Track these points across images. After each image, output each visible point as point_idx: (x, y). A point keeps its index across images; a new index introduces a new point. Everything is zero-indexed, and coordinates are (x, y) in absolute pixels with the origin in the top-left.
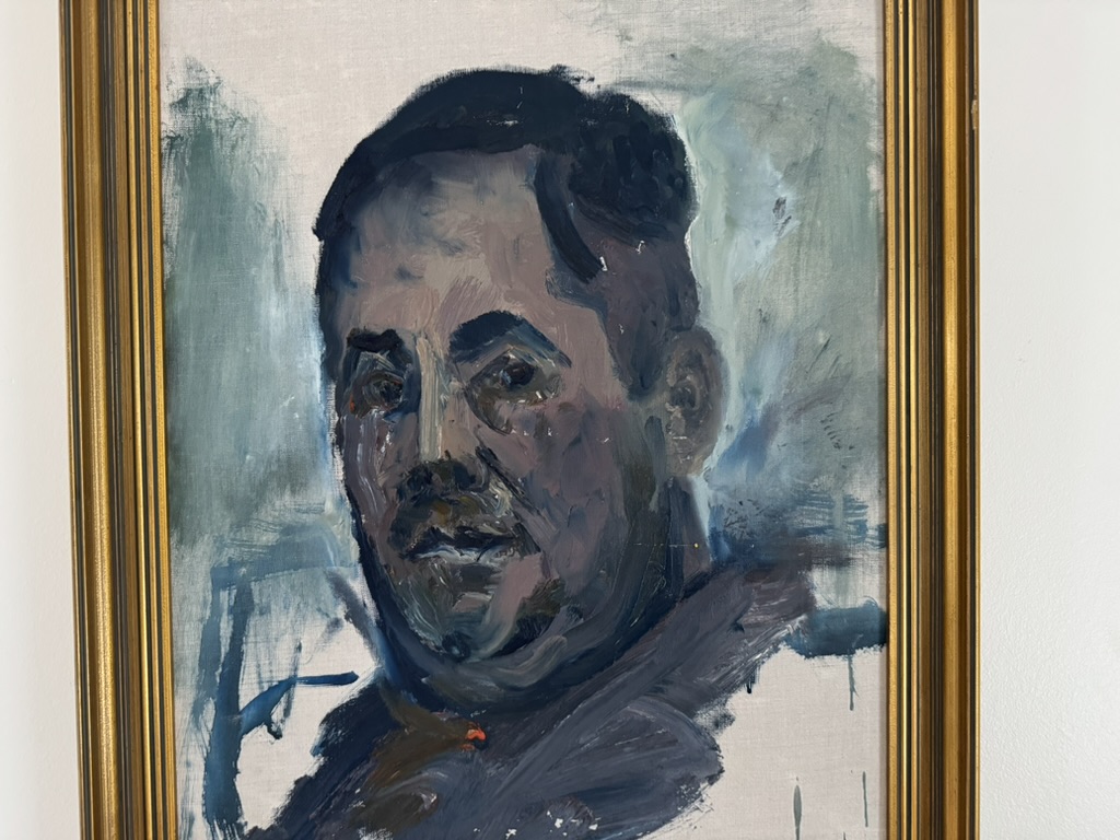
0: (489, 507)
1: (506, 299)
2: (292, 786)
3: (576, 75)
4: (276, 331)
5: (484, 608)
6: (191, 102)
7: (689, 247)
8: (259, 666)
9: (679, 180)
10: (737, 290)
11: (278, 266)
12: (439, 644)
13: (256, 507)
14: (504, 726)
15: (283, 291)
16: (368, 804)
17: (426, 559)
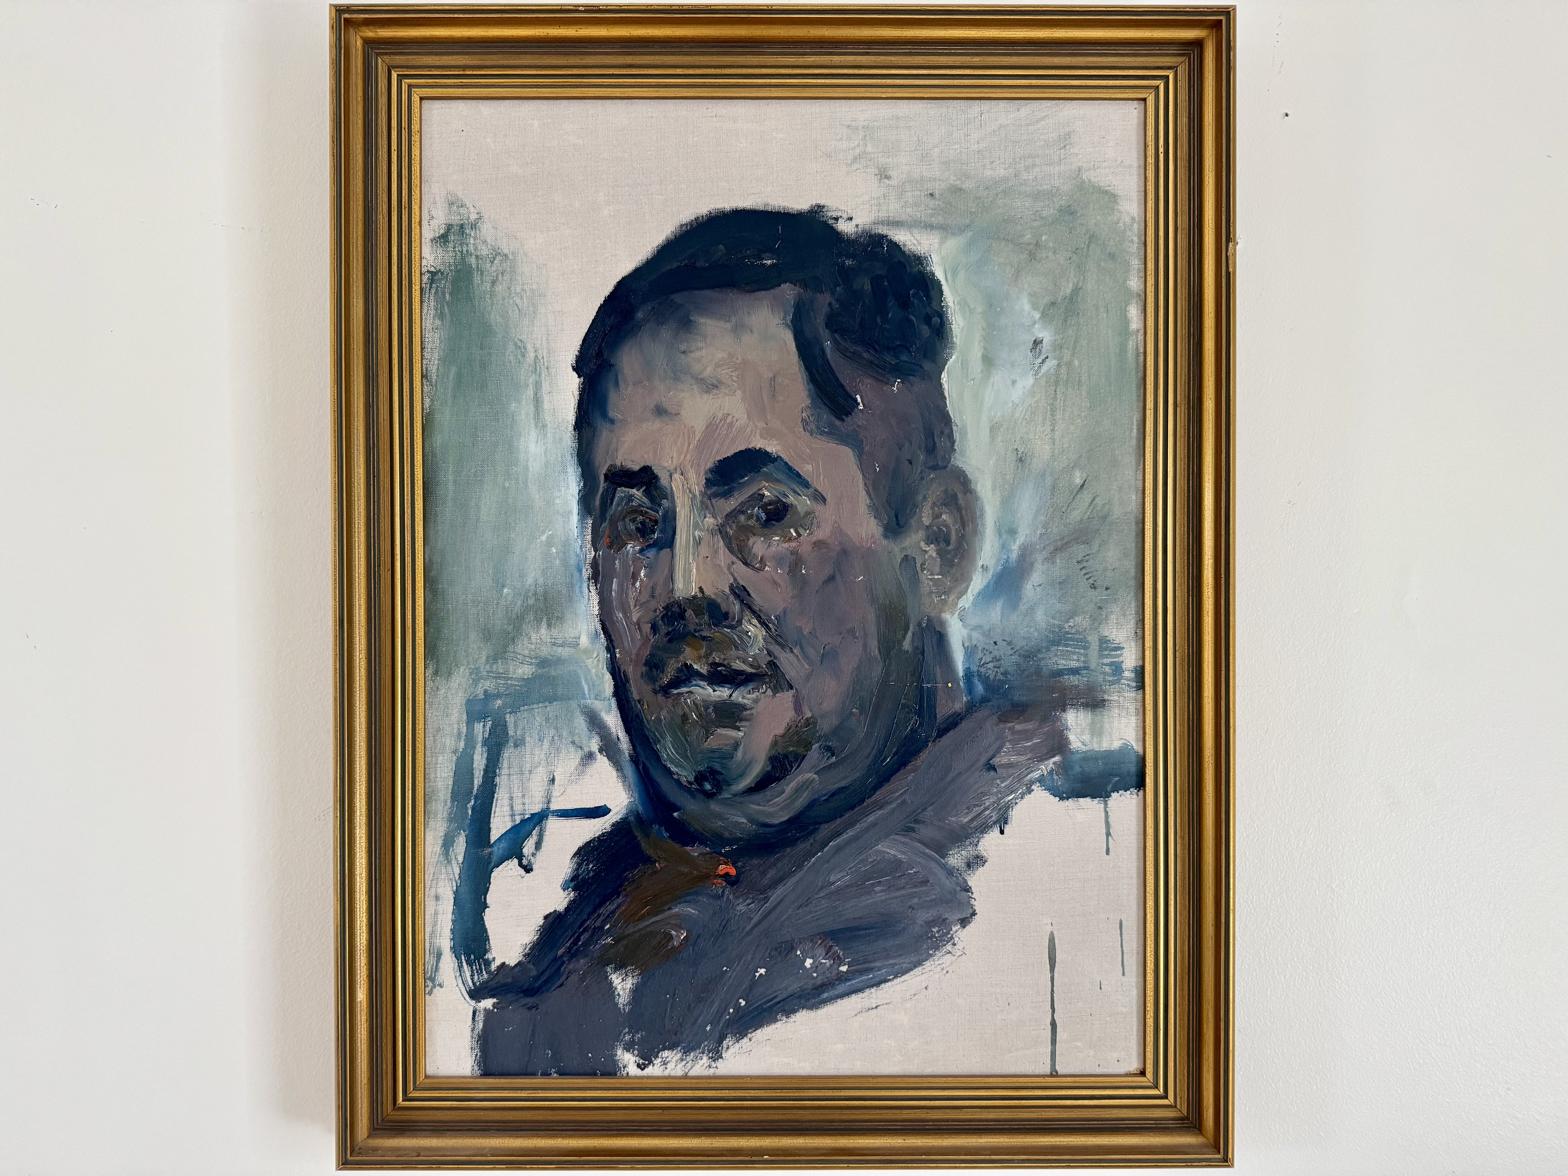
0: (741, 645)
1: (762, 436)
2: (541, 922)
3: (835, 214)
4: (535, 466)
5: (736, 745)
6: (451, 237)
7: (945, 386)
8: (511, 799)
9: (935, 320)
10: (994, 429)
11: (537, 401)
12: (691, 778)
13: (513, 640)
14: (755, 862)
15: (541, 426)
16: (617, 941)
17: (679, 694)
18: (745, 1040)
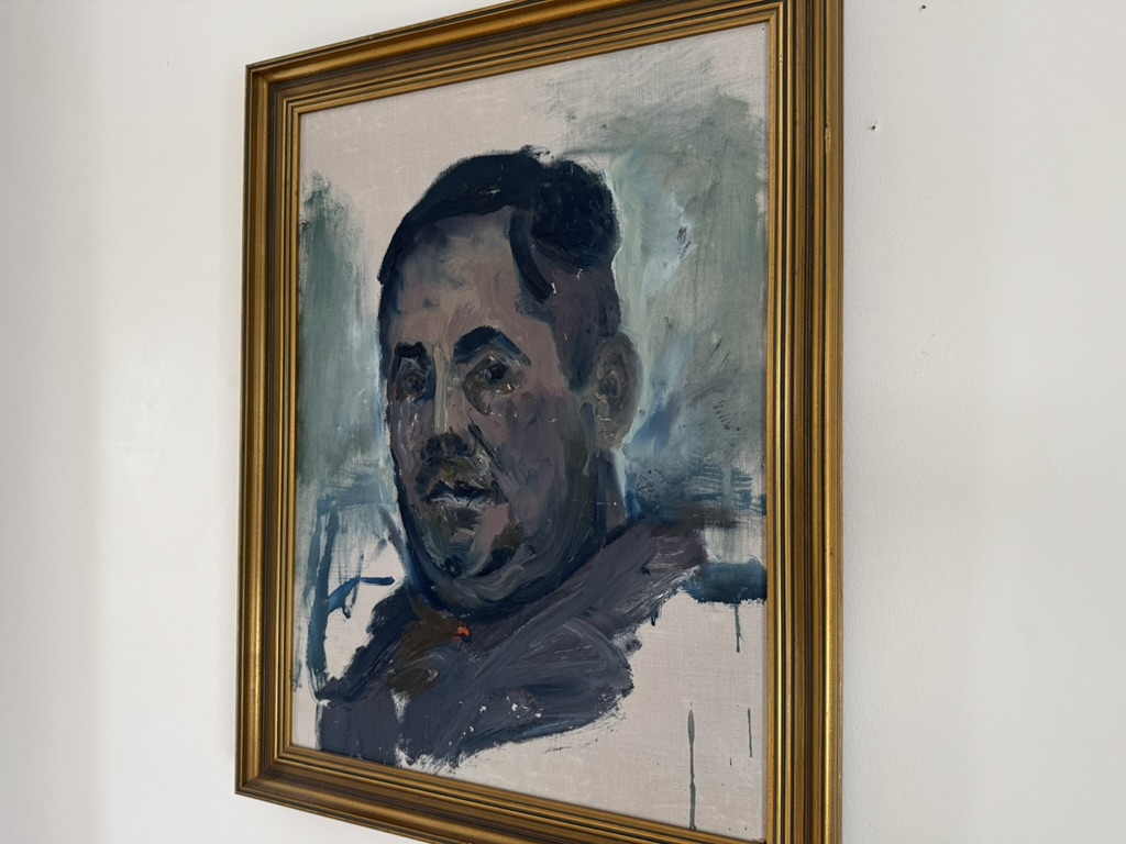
0: (474, 467)
1: (490, 318)
3: (537, 151)
4: (356, 345)
5: (471, 541)
6: (315, 200)
7: (614, 272)
8: (339, 567)
9: (608, 221)
10: (649, 302)
11: (358, 302)
12: (443, 563)
13: (342, 461)
14: (481, 627)
15: (360, 319)
16: (397, 672)
17: (437, 502)
18: (473, 757)
